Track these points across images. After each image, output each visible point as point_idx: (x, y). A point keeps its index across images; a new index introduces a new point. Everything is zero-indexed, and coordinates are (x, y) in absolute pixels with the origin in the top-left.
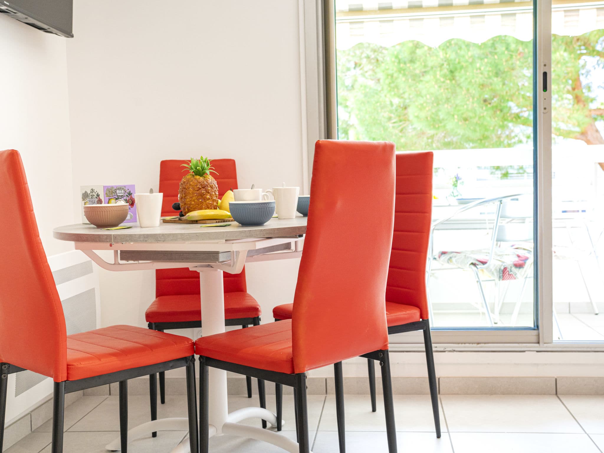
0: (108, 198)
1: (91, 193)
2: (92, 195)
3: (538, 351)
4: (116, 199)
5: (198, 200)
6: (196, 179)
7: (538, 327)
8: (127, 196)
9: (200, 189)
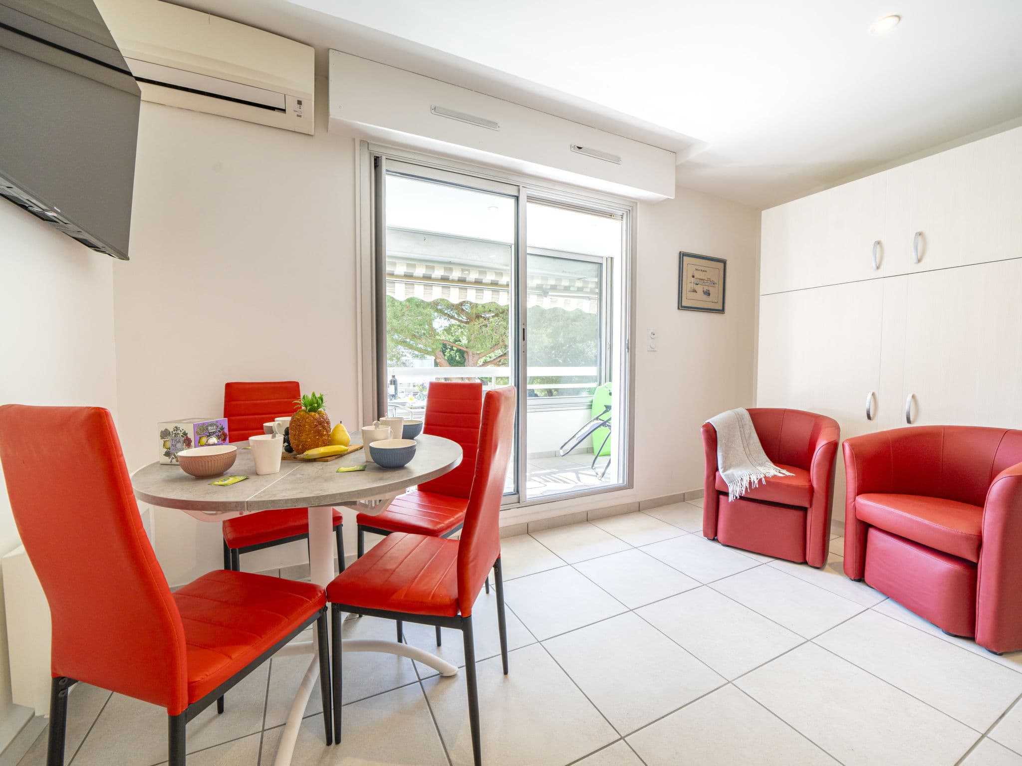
0: (199, 436)
1: (174, 431)
2: (175, 434)
3: (518, 508)
4: (208, 436)
5: (315, 437)
6: (311, 416)
7: (518, 492)
8: (219, 431)
9: (317, 426)
